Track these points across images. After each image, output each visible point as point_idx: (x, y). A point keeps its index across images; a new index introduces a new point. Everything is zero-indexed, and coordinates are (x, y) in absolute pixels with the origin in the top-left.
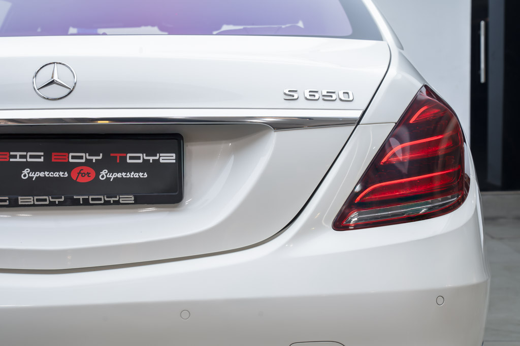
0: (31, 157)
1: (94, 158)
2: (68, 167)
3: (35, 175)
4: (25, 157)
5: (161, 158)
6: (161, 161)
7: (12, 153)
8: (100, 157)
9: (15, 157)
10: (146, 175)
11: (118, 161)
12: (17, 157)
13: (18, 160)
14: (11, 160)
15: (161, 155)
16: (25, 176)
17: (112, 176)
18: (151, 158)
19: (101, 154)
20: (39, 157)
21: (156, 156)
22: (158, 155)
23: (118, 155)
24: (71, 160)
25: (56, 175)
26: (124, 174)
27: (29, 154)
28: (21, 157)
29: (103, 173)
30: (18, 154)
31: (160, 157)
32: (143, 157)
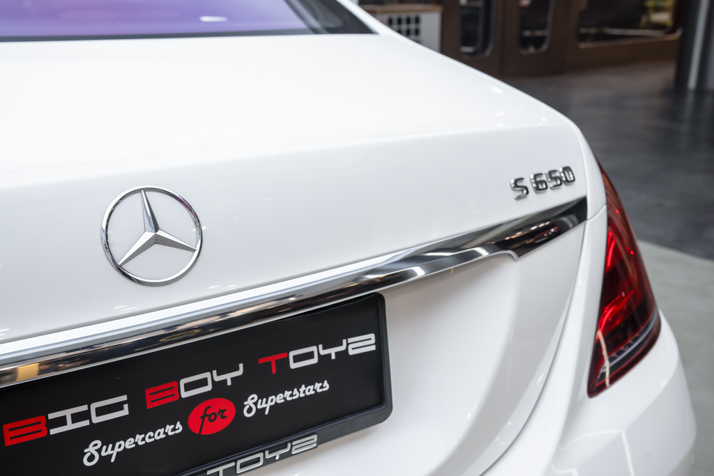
0: (100, 412)
1: (228, 377)
2: (181, 410)
3: (112, 452)
4: (86, 415)
5: (350, 347)
6: (351, 352)
7: (51, 416)
8: (240, 373)
9: (62, 421)
10: (326, 385)
11: (274, 371)
12: (67, 420)
13: (70, 426)
14: (53, 431)
15: (350, 340)
16: (91, 458)
17: (266, 405)
18: (332, 352)
19: (241, 366)
20: (118, 407)
21: (341, 344)
22: (344, 341)
23: (273, 359)
24: (185, 394)
25: (159, 435)
26: (287, 393)
27: (94, 406)
28: (76, 418)
29: (249, 402)
30: (68, 413)
31: (348, 344)
32: (318, 350)
